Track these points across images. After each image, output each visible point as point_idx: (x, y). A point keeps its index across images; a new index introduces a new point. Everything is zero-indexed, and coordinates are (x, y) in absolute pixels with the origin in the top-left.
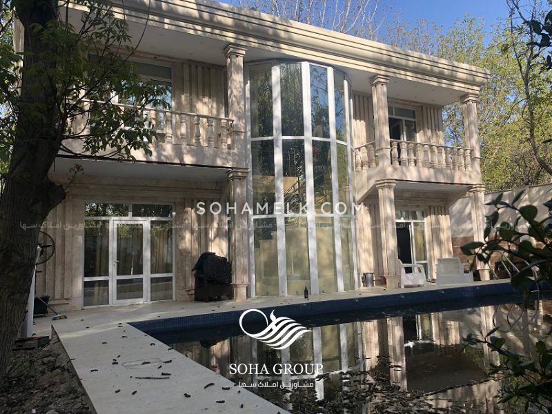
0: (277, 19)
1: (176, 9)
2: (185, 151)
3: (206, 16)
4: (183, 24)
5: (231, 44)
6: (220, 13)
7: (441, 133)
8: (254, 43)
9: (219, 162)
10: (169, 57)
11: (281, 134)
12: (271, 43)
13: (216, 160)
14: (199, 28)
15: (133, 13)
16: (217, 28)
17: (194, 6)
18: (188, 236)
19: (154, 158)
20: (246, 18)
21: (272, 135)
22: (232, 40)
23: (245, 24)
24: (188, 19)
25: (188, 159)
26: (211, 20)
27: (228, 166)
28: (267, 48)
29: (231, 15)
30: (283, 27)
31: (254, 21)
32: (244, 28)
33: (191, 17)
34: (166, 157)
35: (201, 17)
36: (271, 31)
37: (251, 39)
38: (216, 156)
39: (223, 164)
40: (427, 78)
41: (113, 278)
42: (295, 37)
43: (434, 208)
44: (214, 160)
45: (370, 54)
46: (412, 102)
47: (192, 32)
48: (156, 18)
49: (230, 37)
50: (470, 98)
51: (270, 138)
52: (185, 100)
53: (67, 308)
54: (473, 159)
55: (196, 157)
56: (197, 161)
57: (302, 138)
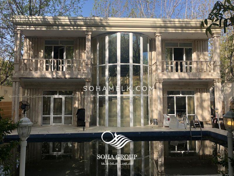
0: (102, 18)
1: (62, 23)
2: (66, 73)
3: (73, 23)
4: (66, 27)
5: (85, 31)
6: (78, 21)
7: (206, 53)
8: (94, 29)
9: (79, 77)
10: (71, 37)
11: (108, 63)
12: (102, 28)
13: (78, 76)
14: (72, 27)
15: (48, 27)
16: (79, 26)
17: (68, 20)
18: (77, 102)
19: (55, 77)
20: (88, 21)
21: (105, 64)
22: (85, 30)
23: (89, 23)
24: (67, 25)
25: (67, 76)
26: (75, 24)
27: (83, 77)
28: (100, 30)
29: (82, 21)
30: (105, 21)
31: (92, 21)
32: (88, 24)
33: (67, 24)
34: (59, 76)
35: (71, 23)
36: (100, 24)
37: (93, 28)
38: (78, 74)
39: (81, 77)
40: (190, 29)
41: (52, 116)
42: (111, 24)
43: (200, 89)
44: (77, 76)
45: (149, 24)
46: (188, 39)
47: (69, 29)
48: (56, 27)
49: (84, 29)
50: (215, 35)
51: (104, 65)
52: (78, 52)
53: (37, 125)
54: (215, 66)
55: (71, 75)
56: (71, 77)
57: (116, 64)
